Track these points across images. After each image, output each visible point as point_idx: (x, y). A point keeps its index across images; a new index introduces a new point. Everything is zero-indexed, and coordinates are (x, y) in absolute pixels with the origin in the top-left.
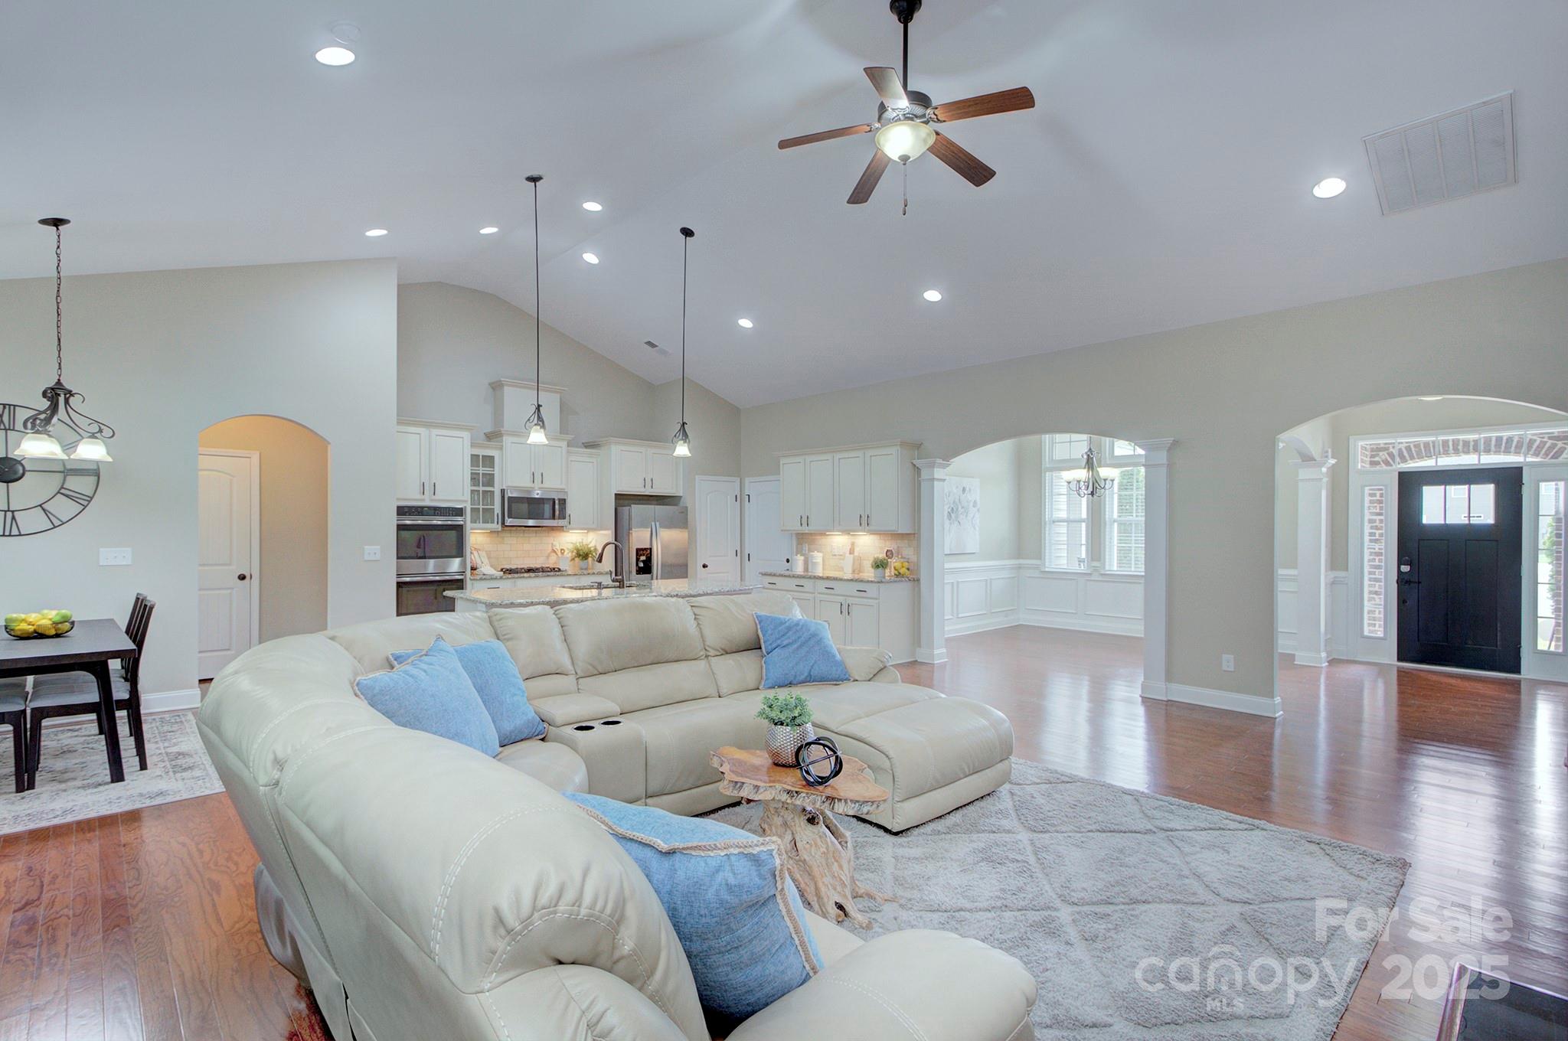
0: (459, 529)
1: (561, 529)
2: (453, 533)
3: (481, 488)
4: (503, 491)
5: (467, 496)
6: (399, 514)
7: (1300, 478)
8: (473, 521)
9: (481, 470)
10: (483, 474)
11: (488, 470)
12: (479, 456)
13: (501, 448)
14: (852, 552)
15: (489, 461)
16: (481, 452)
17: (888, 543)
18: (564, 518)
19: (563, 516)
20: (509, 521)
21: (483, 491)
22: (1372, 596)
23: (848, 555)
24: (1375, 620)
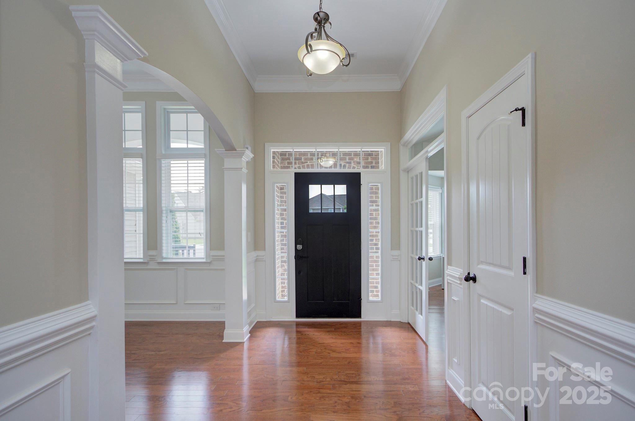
7: (225, 167)
22: (283, 264)
24: (284, 280)
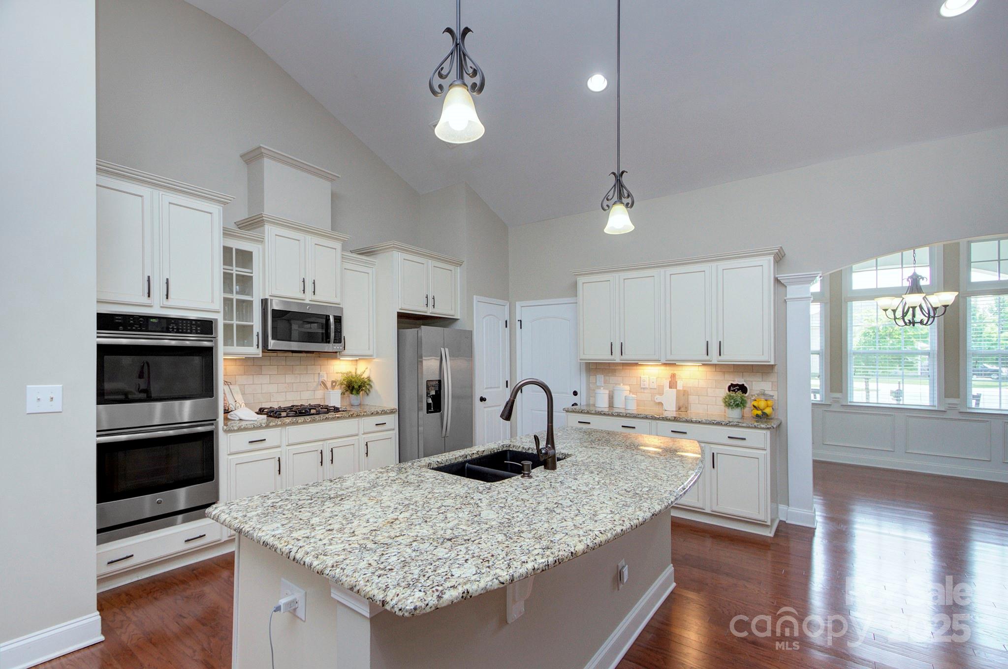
0: (208, 353)
1: (334, 355)
2: (197, 360)
3: (235, 297)
4: (264, 302)
5: (219, 305)
6: (100, 326)
8: (228, 341)
9: (235, 270)
10: (237, 275)
11: (244, 271)
12: (231, 249)
13: (261, 241)
14: (673, 385)
15: (245, 258)
16: (237, 244)
17: (727, 376)
18: (340, 342)
19: (339, 339)
20: (272, 344)
21: (238, 300)
23: (667, 388)
